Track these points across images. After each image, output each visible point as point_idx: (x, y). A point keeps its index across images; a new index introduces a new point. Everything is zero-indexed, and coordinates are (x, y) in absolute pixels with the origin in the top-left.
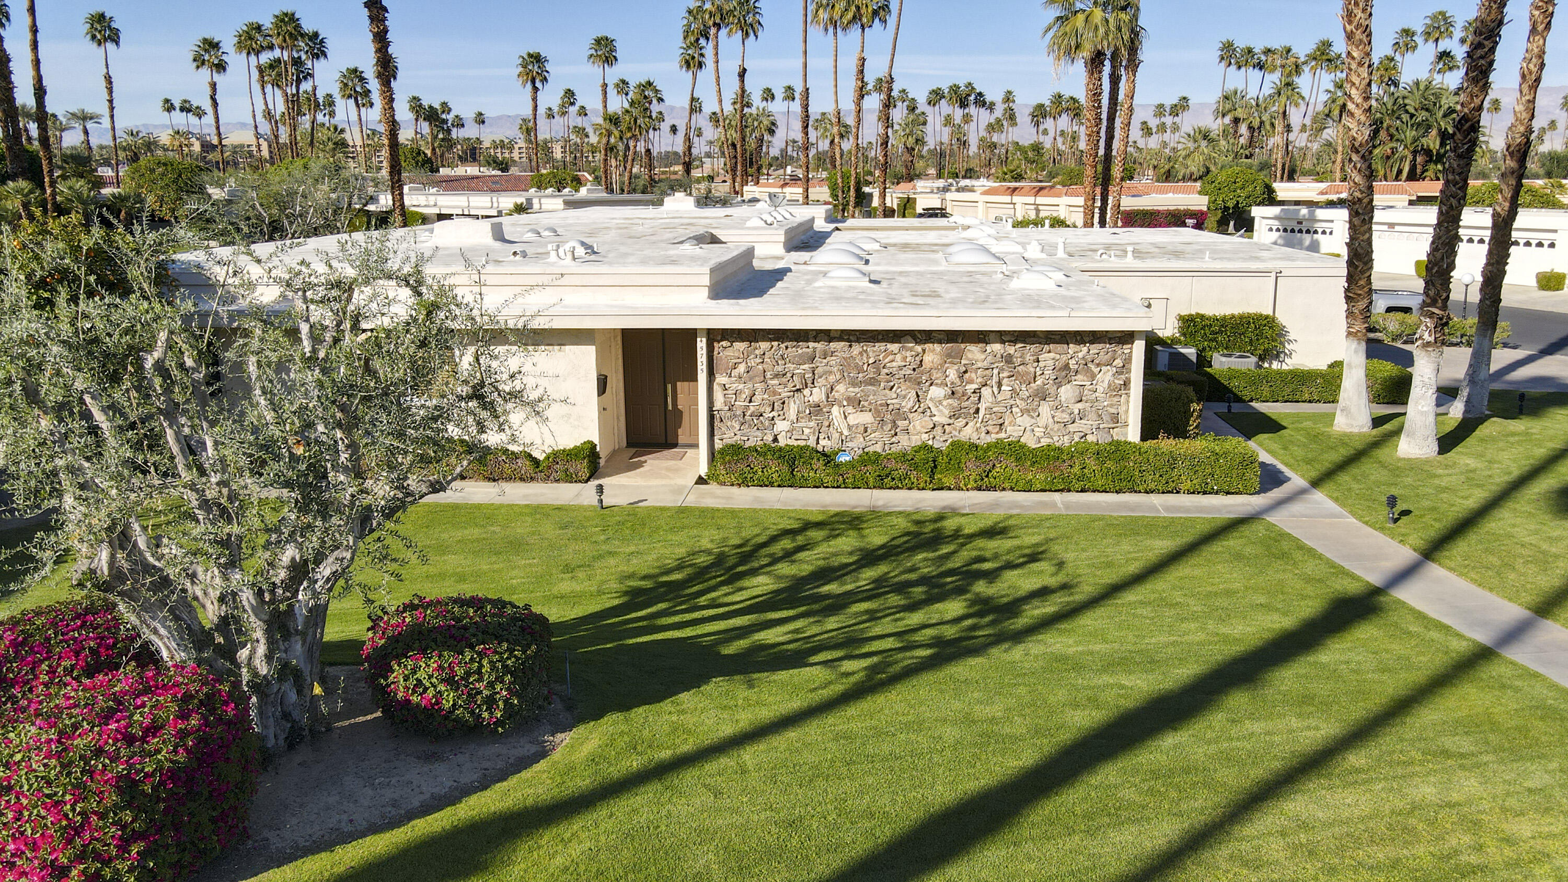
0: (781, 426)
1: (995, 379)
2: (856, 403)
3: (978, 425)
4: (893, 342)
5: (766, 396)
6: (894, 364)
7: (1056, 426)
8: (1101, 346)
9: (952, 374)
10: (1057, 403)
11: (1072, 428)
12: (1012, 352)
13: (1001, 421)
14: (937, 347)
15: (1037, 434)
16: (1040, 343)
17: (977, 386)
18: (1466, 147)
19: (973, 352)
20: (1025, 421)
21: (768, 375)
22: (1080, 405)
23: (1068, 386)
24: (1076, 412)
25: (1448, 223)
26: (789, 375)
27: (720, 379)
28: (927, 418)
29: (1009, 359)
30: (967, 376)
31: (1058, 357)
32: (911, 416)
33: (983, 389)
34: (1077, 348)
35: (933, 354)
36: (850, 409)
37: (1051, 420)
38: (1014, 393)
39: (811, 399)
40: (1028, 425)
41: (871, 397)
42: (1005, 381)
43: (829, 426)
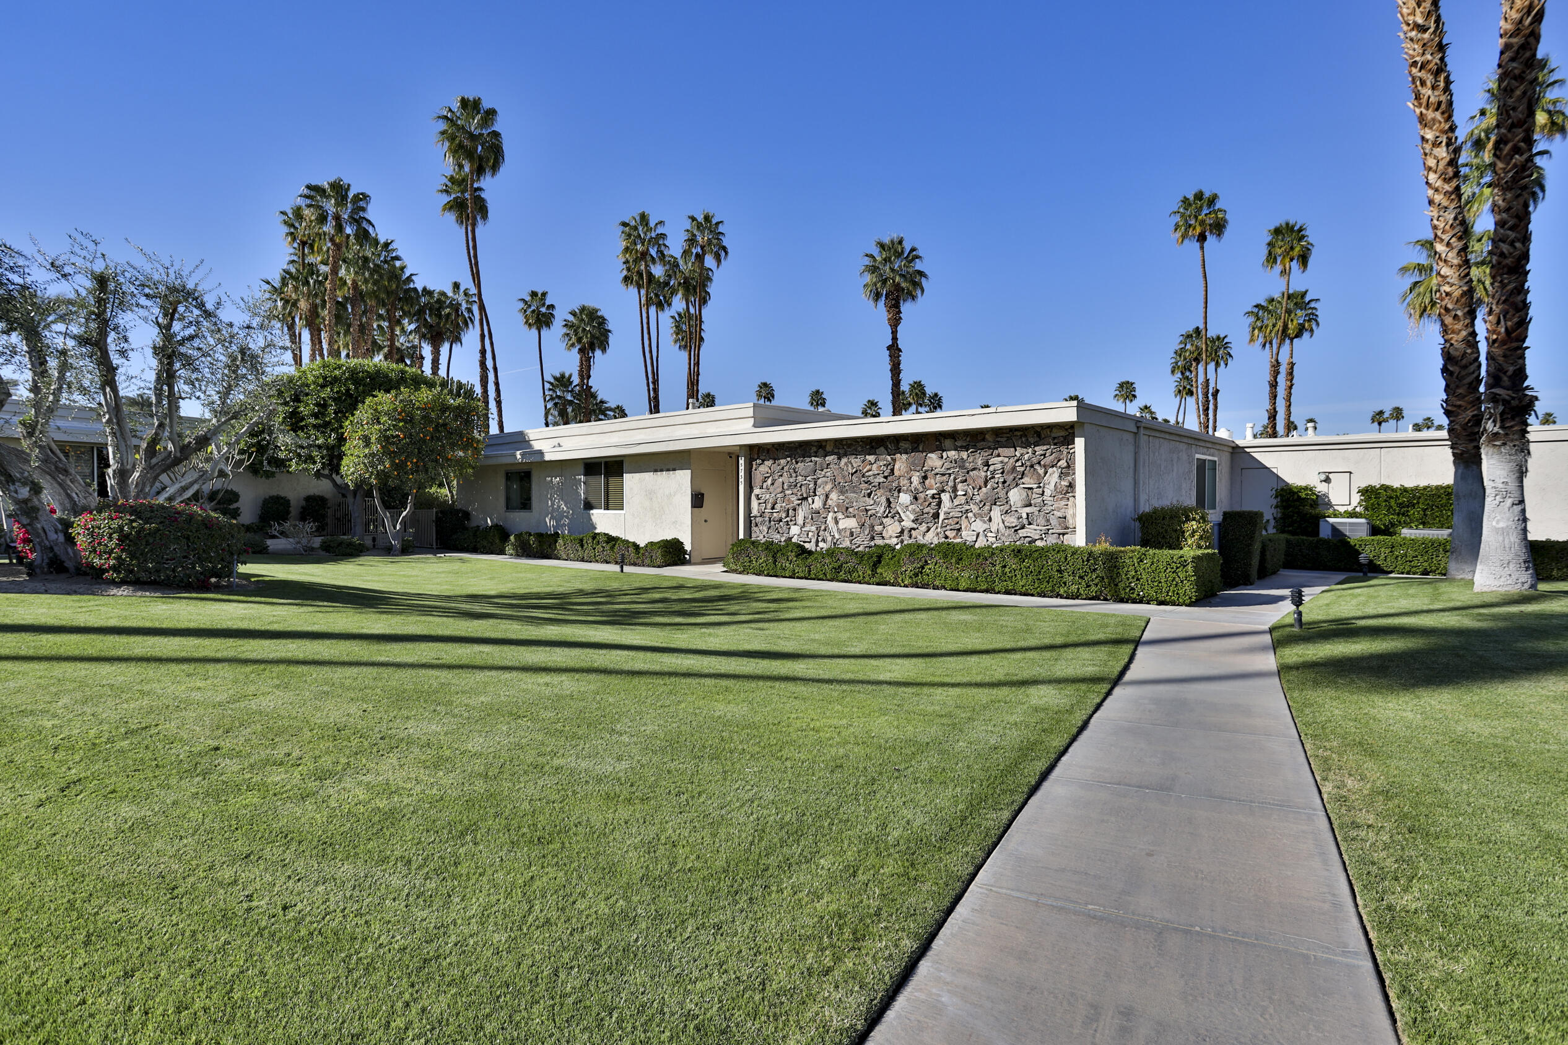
0: (795, 530)
1: (951, 484)
2: (846, 510)
3: (939, 530)
4: (870, 454)
5: (784, 504)
6: (870, 473)
7: (1008, 532)
8: (1045, 448)
9: (916, 480)
10: (1006, 507)
11: (1022, 533)
12: (965, 457)
13: (957, 526)
14: (904, 456)
15: (990, 539)
16: (989, 448)
17: (935, 491)
19: (933, 460)
20: (979, 526)
21: (786, 487)
22: (1028, 510)
23: (1016, 489)
24: (1024, 516)
26: (799, 485)
27: (757, 491)
28: (897, 523)
29: (961, 464)
30: (927, 482)
31: (1006, 460)
32: (885, 520)
33: (942, 495)
34: (1025, 451)
35: (902, 462)
36: (840, 516)
37: (1001, 525)
38: (969, 500)
39: (813, 506)
40: (981, 531)
41: (855, 504)
42: (960, 486)
43: (825, 530)
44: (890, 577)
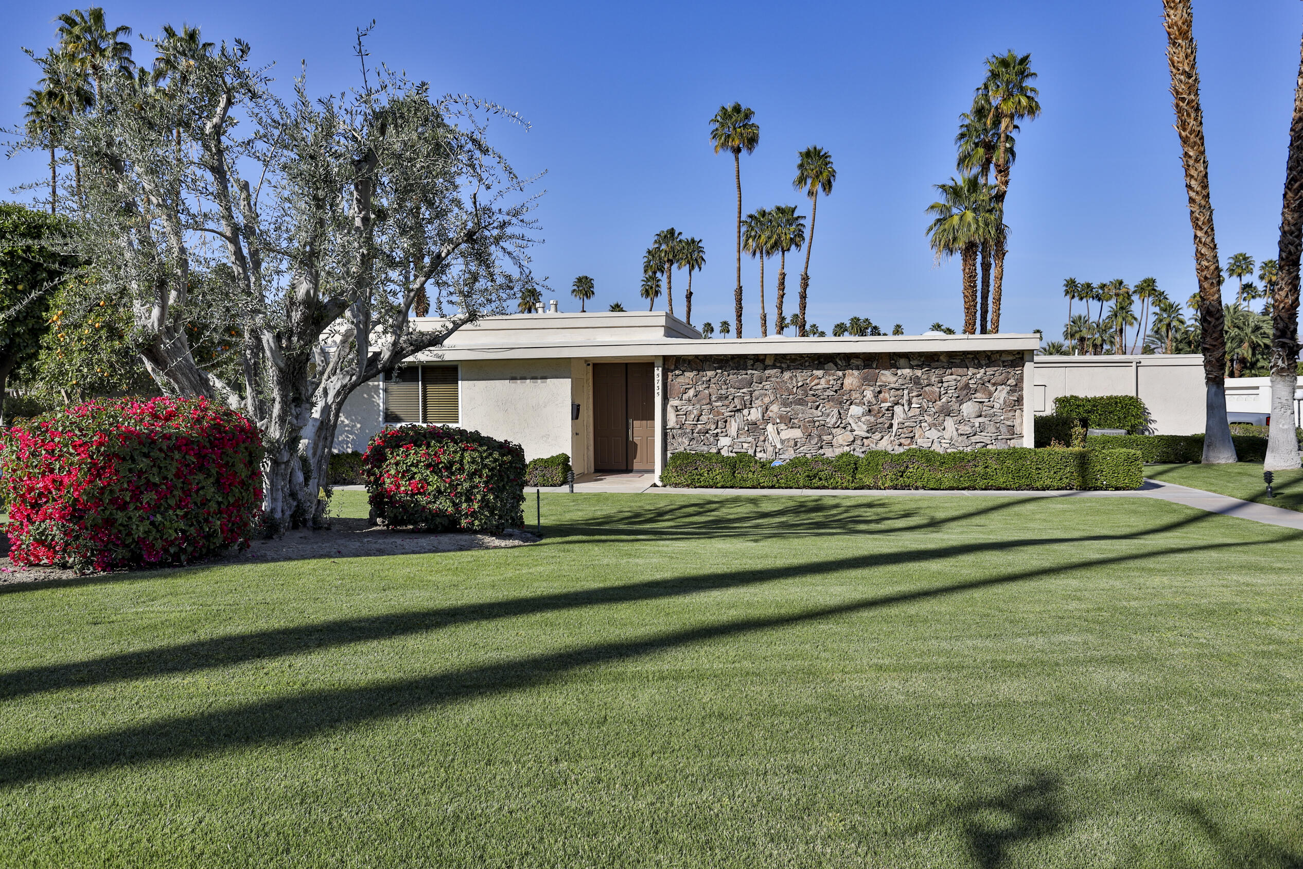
0: (724, 441)
1: (906, 397)
2: (788, 421)
3: (892, 438)
4: (817, 369)
5: (711, 416)
6: (819, 387)
7: (960, 438)
8: (995, 369)
9: (869, 394)
10: (960, 418)
11: (973, 439)
12: (919, 375)
13: (912, 435)
14: (856, 373)
15: (944, 445)
16: (943, 368)
17: (890, 404)
18: (1298, 202)
19: (887, 376)
20: (933, 434)
21: (713, 399)
22: (980, 420)
23: (969, 403)
24: (977, 425)
25: (1289, 266)
26: (731, 397)
27: (673, 402)
28: (849, 433)
29: (916, 381)
30: (881, 396)
31: (959, 378)
32: (834, 431)
33: (896, 407)
34: (975, 371)
35: (852, 379)
36: (782, 426)
37: (955, 433)
38: (923, 411)
39: (749, 418)
40: (935, 438)
41: (800, 415)
42: (914, 400)
43: (764, 441)
44: (868, 481)
